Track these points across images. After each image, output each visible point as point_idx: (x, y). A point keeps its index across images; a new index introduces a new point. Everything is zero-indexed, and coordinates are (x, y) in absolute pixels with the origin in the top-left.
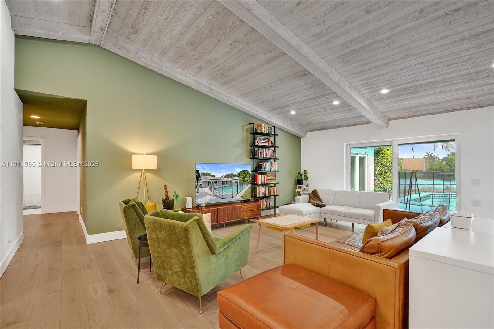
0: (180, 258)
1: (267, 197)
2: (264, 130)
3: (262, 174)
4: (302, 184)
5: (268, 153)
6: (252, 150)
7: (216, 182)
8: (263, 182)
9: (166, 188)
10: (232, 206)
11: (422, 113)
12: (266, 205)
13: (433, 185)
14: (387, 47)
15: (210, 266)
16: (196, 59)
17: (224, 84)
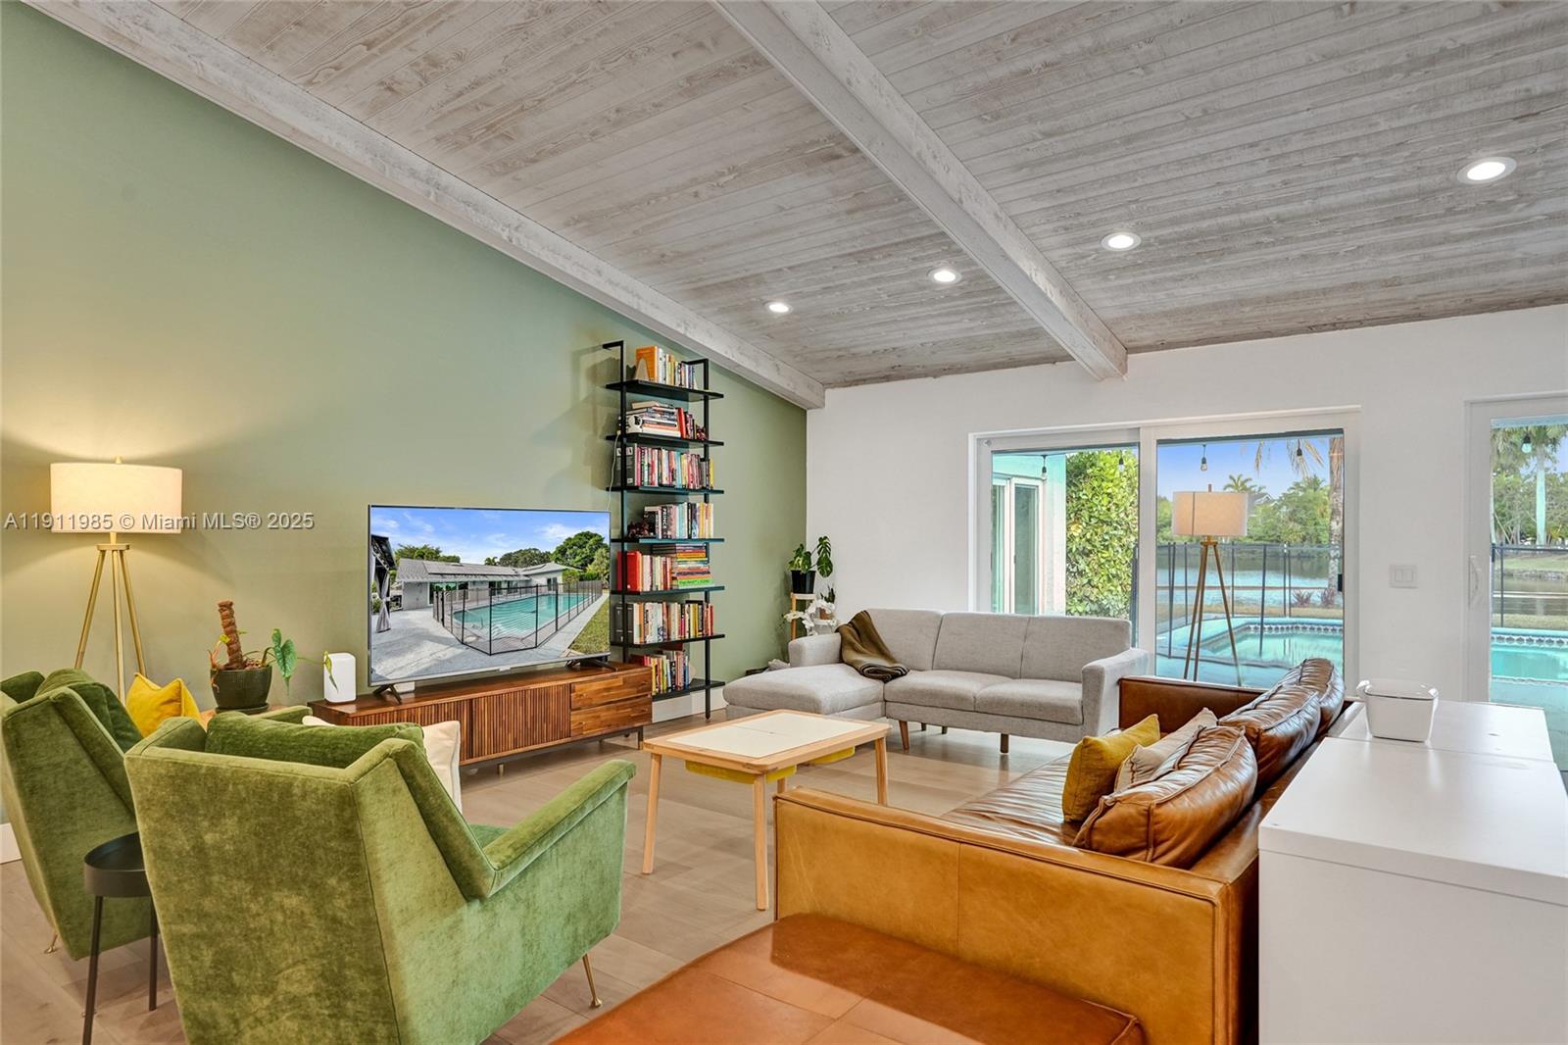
0: (318, 934)
1: (678, 646)
2: (663, 371)
3: (652, 550)
4: (811, 592)
5: (680, 467)
6: (612, 456)
7: (464, 586)
8: (659, 585)
9: (231, 615)
10: (532, 687)
11: (1238, 330)
12: (673, 677)
13: (1264, 588)
14: (1139, 71)
15: (457, 953)
16: (369, 45)
17: (497, 169)
